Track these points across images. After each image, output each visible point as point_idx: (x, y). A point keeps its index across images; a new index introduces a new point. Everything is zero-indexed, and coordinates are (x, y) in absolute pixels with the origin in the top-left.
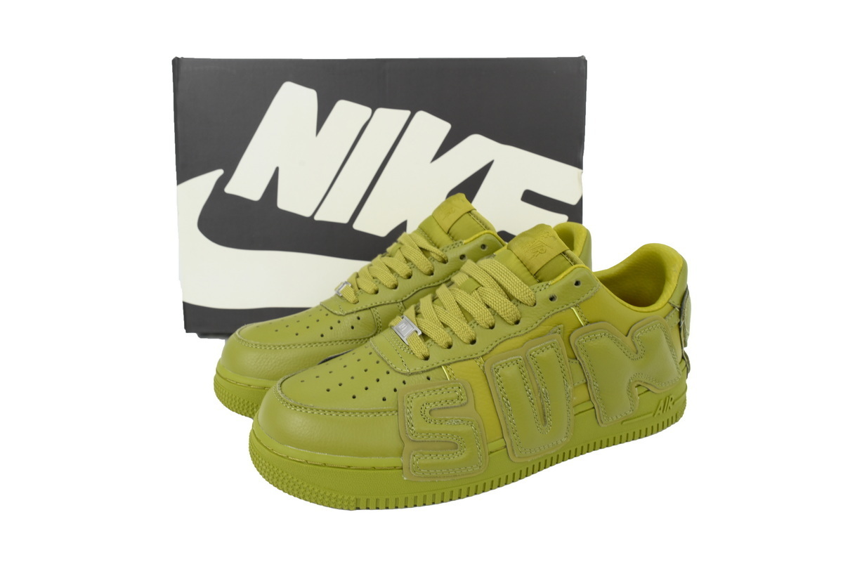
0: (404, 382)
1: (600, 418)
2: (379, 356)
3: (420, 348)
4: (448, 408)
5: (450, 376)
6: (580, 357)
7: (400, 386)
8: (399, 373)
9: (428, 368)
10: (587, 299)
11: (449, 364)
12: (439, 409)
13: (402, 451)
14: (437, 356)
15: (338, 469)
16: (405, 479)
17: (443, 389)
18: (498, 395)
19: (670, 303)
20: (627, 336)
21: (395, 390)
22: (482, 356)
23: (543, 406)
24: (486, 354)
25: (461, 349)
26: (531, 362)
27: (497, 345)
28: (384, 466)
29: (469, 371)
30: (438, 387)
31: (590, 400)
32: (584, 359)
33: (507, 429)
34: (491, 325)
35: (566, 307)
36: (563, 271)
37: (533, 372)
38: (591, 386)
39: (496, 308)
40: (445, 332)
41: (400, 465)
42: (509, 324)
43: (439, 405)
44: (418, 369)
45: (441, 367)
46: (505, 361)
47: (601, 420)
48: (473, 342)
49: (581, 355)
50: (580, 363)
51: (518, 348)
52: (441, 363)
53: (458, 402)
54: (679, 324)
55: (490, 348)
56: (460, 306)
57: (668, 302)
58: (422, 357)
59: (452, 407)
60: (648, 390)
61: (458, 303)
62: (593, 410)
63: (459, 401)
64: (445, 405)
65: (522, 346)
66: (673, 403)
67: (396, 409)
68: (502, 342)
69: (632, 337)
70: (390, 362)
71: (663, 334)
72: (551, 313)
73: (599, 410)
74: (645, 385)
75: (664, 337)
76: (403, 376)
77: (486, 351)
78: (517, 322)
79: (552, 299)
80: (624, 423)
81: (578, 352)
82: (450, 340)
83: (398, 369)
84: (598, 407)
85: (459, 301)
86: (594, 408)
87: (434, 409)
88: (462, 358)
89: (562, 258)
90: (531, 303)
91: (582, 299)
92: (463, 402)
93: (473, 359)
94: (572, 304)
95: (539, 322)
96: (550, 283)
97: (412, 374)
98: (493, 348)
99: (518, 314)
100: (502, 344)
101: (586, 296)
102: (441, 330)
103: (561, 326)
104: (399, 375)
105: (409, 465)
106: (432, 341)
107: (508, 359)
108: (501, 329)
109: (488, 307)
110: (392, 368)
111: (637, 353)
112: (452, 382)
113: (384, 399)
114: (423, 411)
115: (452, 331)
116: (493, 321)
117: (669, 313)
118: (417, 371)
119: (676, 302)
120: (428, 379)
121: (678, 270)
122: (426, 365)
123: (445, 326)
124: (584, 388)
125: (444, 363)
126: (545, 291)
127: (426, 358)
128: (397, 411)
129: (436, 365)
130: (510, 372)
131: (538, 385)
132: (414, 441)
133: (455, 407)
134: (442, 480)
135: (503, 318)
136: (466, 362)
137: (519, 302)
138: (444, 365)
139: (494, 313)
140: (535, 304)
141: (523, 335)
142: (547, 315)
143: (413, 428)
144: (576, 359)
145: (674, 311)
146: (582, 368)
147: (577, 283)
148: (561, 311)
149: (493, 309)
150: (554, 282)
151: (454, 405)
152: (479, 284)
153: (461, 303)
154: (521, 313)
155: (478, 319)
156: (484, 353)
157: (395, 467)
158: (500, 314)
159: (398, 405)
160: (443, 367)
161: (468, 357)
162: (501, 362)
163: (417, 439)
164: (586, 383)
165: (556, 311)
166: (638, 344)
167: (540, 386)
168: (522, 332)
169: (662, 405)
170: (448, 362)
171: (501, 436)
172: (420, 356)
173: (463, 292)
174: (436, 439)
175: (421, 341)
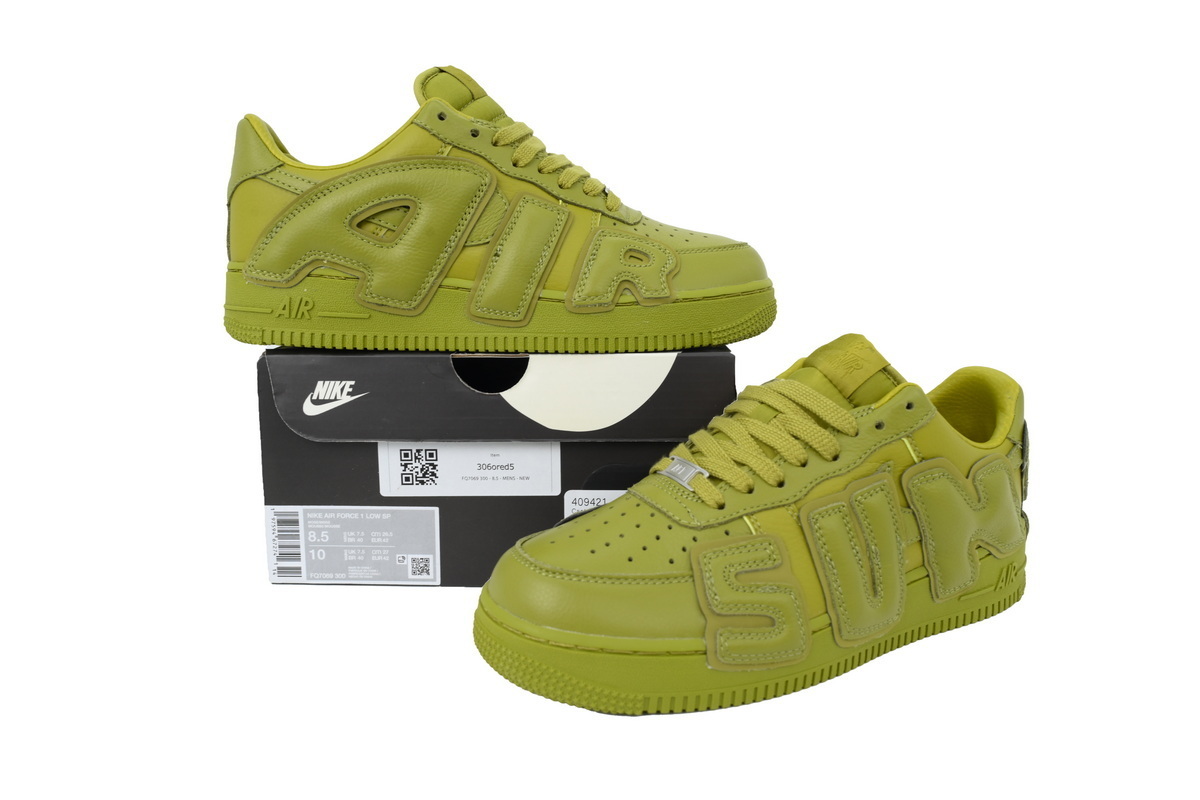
0: (695, 539)
1: (936, 590)
2: (653, 506)
3: (712, 494)
4: (757, 571)
5: (756, 530)
6: (914, 505)
7: (690, 544)
8: (686, 527)
9: (726, 519)
10: (922, 427)
11: (752, 514)
12: (746, 572)
13: (705, 627)
14: (736, 503)
15: (620, 656)
16: (709, 667)
17: (749, 546)
18: (819, 553)
19: (1010, 439)
20: (967, 477)
21: (684, 550)
22: (795, 502)
23: (872, 570)
24: (800, 500)
25: (766, 495)
26: (858, 510)
27: (813, 488)
28: (683, 649)
29: (780, 522)
30: (744, 543)
31: (923, 565)
32: (918, 507)
33: (833, 600)
34: (803, 461)
35: (895, 437)
36: (888, 392)
37: (860, 523)
38: (926, 545)
39: (808, 440)
40: (743, 471)
41: (704, 649)
42: (826, 460)
43: (747, 568)
44: (712, 521)
45: (741, 517)
46: (824, 508)
47: (937, 594)
48: (781, 484)
49: (916, 502)
50: (914, 513)
51: (839, 492)
52: (742, 512)
53: (770, 564)
54: (1022, 467)
55: (805, 491)
56: (756, 439)
57: (1007, 438)
58: (716, 506)
59: (763, 570)
60: (990, 554)
61: (752, 436)
62: (927, 579)
63: (771, 562)
64: (754, 567)
65: (845, 488)
66: (1016, 574)
67: (690, 573)
68: (819, 483)
69: (974, 479)
70: (671, 514)
71: (1007, 476)
72: (879, 445)
73: (935, 578)
74: (986, 546)
75: (1008, 482)
76: (692, 531)
77: (799, 495)
78: (835, 458)
79: (879, 426)
80: (962, 598)
81: (911, 498)
82: (751, 481)
83: (684, 522)
84: (934, 574)
85: (754, 433)
86: (928, 576)
87: (741, 573)
88: (769, 506)
89: (882, 376)
90: (852, 431)
91: (916, 427)
92: (776, 563)
93: (784, 506)
94: (903, 434)
95: (864, 456)
96: (873, 406)
97: (705, 528)
98: (808, 492)
99: (838, 446)
100: (819, 486)
101: (921, 423)
102: (737, 469)
103: (890, 463)
104: (686, 530)
105: (716, 647)
106: (727, 483)
107: (829, 506)
108: (817, 467)
109: (796, 438)
110: (675, 521)
111: (979, 501)
112: (759, 536)
113: (671, 562)
114: (726, 574)
115: (751, 470)
116: (806, 456)
117: (1010, 451)
118: (710, 523)
119: (1017, 438)
120: (727, 533)
121: (1015, 398)
122: (721, 515)
123: (741, 464)
124: (918, 546)
125: (745, 512)
126: (867, 417)
127: (721, 507)
128: (692, 576)
129: (735, 515)
130: (831, 524)
131: (866, 540)
132: (719, 615)
133: (767, 569)
134: (755, 669)
135: (817, 452)
136: (774, 511)
137: (837, 431)
138: (747, 515)
139: (807, 445)
140: (857, 434)
141: (844, 474)
142: (873, 448)
143: (717, 597)
144: (909, 507)
145: (1015, 449)
146: (916, 519)
147: (909, 406)
148: (890, 443)
149: (803, 441)
150: (877, 405)
151: (766, 567)
152: (777, 410)
153: (757, 435)
154: (841, 446)
155: (785, 454)
156: (797, 498)
157: (696, 651)
158: (815, 446)
159: (692, 569)
160: (745, 518)
161: (776, 504)
162: (820, 509)
163: (723, 612)
164: (921, 541)
165: (884, 442)
166: (980, 488)
167: (870, 542)
168: (843, 471)
169: (1004, 575)
170: (752, 510)
171: (824, 610)
172: (711, 503)
173: (756, 421)
174: (748, 612)
175: (710, 484)
